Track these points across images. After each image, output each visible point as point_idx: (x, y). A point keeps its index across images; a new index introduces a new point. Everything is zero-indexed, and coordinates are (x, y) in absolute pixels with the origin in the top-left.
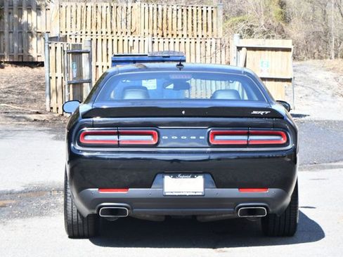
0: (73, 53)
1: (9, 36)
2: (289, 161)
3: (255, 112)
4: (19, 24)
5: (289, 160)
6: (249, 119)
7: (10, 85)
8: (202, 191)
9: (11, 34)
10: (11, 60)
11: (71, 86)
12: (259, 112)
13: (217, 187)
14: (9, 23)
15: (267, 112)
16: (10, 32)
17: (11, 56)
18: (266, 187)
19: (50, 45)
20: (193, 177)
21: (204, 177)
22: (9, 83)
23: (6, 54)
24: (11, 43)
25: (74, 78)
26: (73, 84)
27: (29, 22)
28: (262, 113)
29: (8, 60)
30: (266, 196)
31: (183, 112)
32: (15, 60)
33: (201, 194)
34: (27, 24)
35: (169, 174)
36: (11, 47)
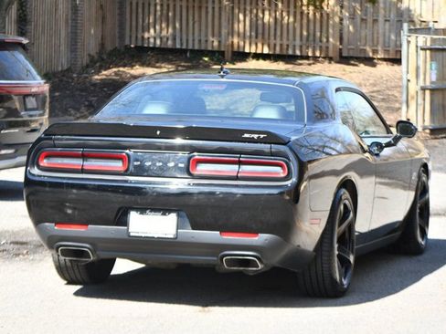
0: (431, 49)
1: (384, 25)
2: (289, 200)
3: (246, 135)
4: (398, 9)
5: (288, 198)
6: (240, 144)
7: (375, 89)
8: (174, 232)
9: (387, 24)
10: (387, 57)
11: (428, 92)
12: (253, 136)
13: (193, 229)
14: (385, 9)
15: (262, 136)
16: (386, 21)
17: (387, 51)
18: (256, 232)
19: (409, 39)
20: (164, 214)
21: (178, 216)
22: (375, 85)
23: (380, 48)
24: (387, 34)
25: (432, 83)
26: (430, 90)
27: (411, 8)
28: (256, 136)
29: (382, 56)
30: (254, 244)
31: (158, 133)
32: (391, 57)
33: (172, 236)
34: (408, 10)
35: (136, 209)
36: (387, 40)
